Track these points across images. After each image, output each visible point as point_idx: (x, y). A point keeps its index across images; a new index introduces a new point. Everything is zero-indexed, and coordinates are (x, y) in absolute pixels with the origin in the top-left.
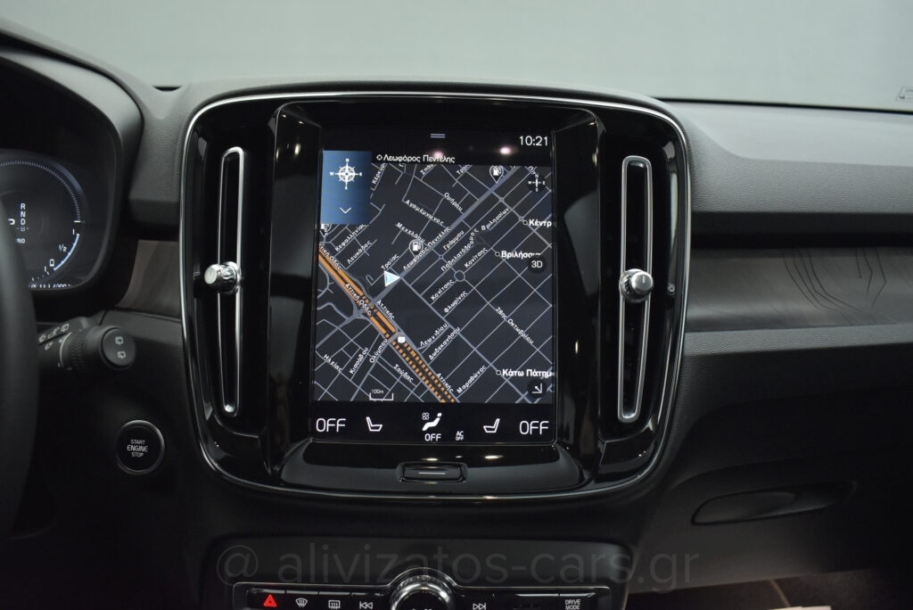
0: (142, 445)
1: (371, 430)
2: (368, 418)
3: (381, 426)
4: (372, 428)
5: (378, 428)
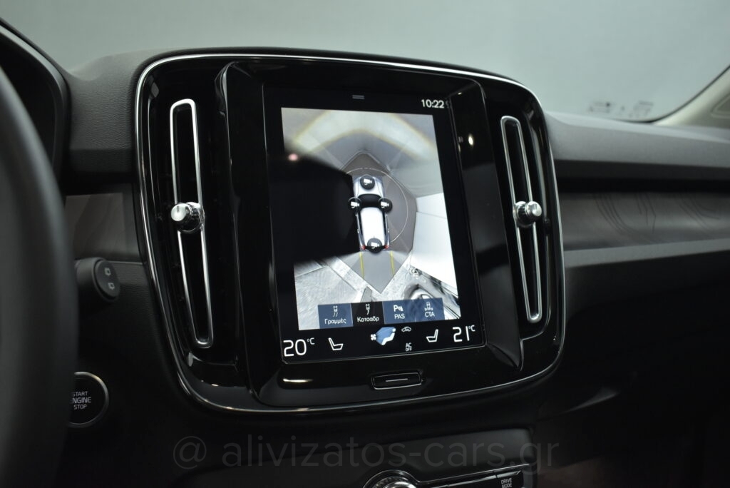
0: (85, 397)
1: (334, 349)
2: (330, 339)
3: (342, 345)
4: (335, 347)
5: (339, 347)
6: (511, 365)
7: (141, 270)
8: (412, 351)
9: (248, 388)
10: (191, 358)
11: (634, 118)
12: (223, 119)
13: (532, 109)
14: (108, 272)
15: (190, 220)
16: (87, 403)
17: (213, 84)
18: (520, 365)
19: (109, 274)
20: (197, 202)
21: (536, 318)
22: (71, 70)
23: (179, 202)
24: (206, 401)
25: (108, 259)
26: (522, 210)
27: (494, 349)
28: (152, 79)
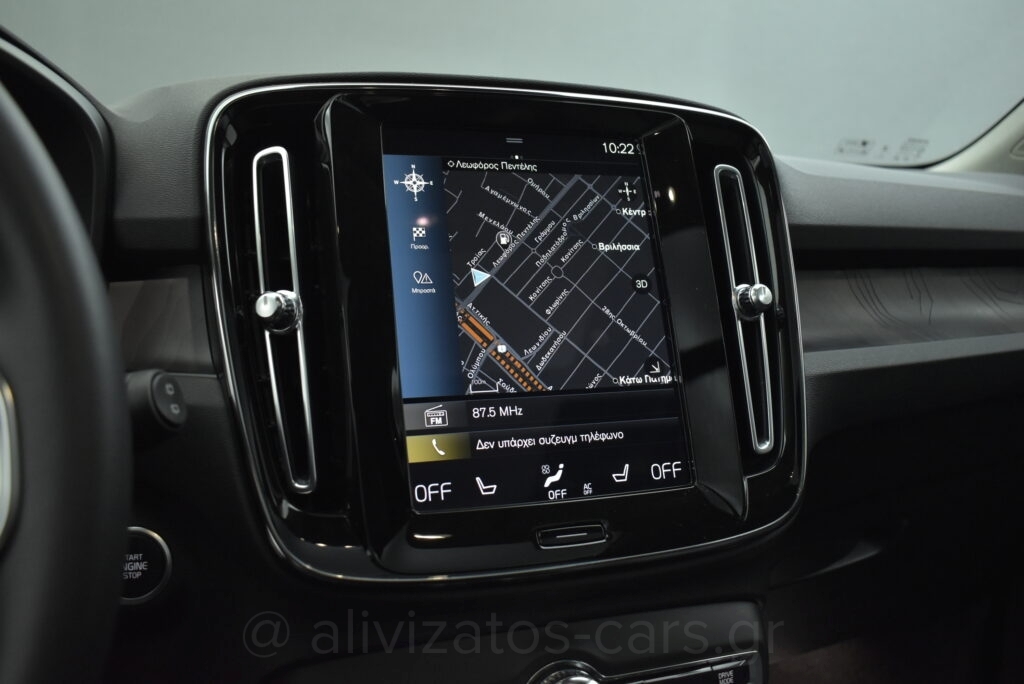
6: (731, 512)
7: (215, 384)
8: (592, 494)
9: (366, 549)
10: (286, 506)
11: (902, 162)
12: (328, 173)
13: (758, 154)
14: (171, 389)
15: (283, 316)
16: (142, 571)
17: (312, 126)
18: (744, 514)
19: (171, 393)
20: (291, 290)
21: (765, 447)
22: (113, 107)
23: (266, 290)
24: (308, 567)
25: (169, 371)
26: (744, 296)
27: (707, 491)
28: (226, 119)
